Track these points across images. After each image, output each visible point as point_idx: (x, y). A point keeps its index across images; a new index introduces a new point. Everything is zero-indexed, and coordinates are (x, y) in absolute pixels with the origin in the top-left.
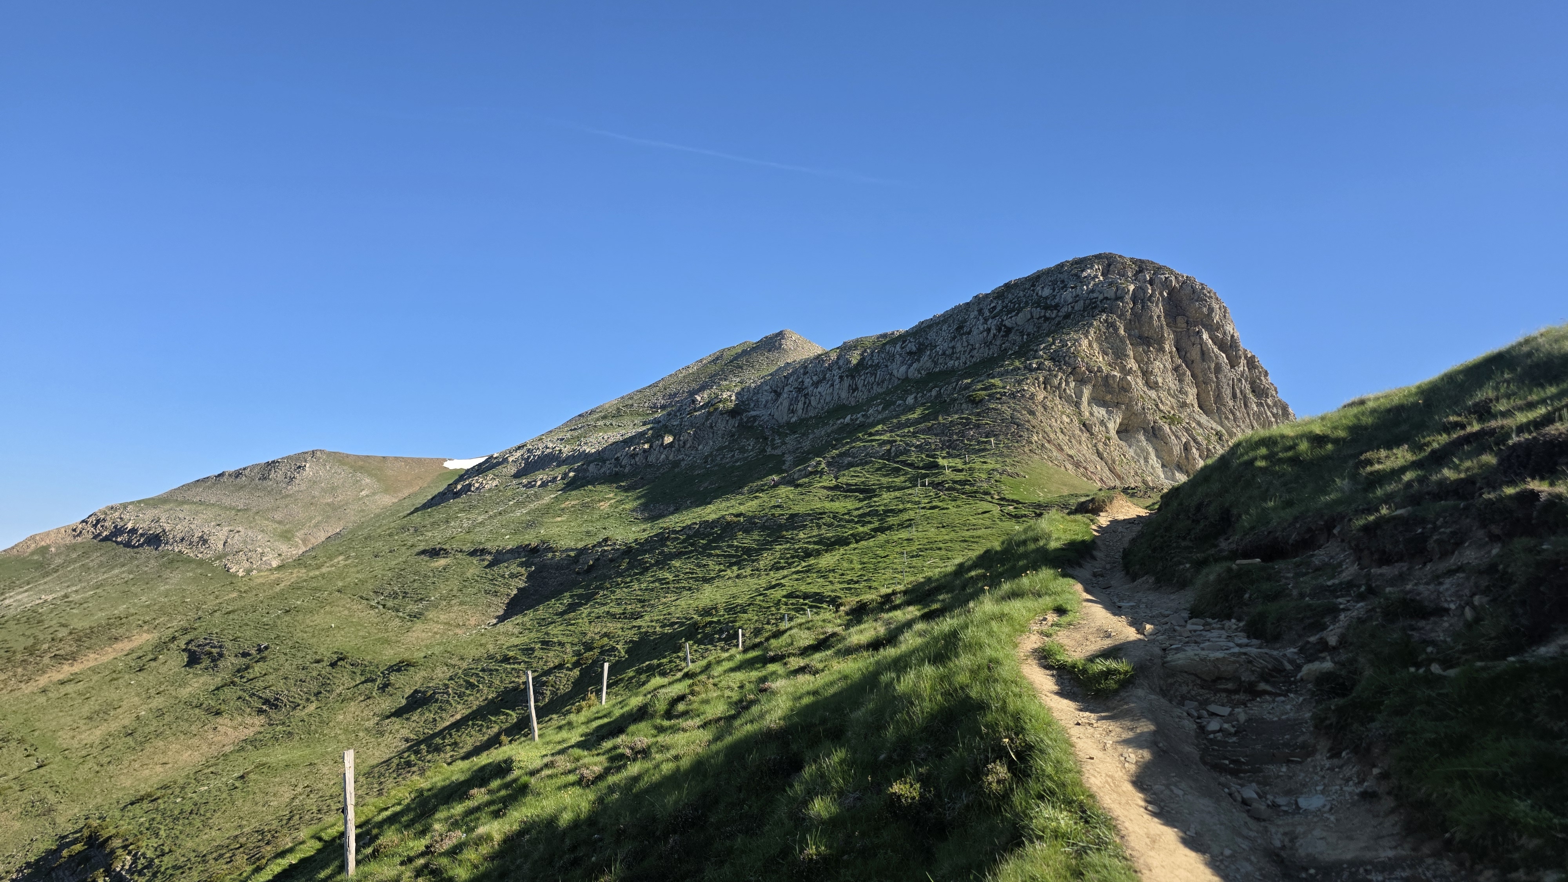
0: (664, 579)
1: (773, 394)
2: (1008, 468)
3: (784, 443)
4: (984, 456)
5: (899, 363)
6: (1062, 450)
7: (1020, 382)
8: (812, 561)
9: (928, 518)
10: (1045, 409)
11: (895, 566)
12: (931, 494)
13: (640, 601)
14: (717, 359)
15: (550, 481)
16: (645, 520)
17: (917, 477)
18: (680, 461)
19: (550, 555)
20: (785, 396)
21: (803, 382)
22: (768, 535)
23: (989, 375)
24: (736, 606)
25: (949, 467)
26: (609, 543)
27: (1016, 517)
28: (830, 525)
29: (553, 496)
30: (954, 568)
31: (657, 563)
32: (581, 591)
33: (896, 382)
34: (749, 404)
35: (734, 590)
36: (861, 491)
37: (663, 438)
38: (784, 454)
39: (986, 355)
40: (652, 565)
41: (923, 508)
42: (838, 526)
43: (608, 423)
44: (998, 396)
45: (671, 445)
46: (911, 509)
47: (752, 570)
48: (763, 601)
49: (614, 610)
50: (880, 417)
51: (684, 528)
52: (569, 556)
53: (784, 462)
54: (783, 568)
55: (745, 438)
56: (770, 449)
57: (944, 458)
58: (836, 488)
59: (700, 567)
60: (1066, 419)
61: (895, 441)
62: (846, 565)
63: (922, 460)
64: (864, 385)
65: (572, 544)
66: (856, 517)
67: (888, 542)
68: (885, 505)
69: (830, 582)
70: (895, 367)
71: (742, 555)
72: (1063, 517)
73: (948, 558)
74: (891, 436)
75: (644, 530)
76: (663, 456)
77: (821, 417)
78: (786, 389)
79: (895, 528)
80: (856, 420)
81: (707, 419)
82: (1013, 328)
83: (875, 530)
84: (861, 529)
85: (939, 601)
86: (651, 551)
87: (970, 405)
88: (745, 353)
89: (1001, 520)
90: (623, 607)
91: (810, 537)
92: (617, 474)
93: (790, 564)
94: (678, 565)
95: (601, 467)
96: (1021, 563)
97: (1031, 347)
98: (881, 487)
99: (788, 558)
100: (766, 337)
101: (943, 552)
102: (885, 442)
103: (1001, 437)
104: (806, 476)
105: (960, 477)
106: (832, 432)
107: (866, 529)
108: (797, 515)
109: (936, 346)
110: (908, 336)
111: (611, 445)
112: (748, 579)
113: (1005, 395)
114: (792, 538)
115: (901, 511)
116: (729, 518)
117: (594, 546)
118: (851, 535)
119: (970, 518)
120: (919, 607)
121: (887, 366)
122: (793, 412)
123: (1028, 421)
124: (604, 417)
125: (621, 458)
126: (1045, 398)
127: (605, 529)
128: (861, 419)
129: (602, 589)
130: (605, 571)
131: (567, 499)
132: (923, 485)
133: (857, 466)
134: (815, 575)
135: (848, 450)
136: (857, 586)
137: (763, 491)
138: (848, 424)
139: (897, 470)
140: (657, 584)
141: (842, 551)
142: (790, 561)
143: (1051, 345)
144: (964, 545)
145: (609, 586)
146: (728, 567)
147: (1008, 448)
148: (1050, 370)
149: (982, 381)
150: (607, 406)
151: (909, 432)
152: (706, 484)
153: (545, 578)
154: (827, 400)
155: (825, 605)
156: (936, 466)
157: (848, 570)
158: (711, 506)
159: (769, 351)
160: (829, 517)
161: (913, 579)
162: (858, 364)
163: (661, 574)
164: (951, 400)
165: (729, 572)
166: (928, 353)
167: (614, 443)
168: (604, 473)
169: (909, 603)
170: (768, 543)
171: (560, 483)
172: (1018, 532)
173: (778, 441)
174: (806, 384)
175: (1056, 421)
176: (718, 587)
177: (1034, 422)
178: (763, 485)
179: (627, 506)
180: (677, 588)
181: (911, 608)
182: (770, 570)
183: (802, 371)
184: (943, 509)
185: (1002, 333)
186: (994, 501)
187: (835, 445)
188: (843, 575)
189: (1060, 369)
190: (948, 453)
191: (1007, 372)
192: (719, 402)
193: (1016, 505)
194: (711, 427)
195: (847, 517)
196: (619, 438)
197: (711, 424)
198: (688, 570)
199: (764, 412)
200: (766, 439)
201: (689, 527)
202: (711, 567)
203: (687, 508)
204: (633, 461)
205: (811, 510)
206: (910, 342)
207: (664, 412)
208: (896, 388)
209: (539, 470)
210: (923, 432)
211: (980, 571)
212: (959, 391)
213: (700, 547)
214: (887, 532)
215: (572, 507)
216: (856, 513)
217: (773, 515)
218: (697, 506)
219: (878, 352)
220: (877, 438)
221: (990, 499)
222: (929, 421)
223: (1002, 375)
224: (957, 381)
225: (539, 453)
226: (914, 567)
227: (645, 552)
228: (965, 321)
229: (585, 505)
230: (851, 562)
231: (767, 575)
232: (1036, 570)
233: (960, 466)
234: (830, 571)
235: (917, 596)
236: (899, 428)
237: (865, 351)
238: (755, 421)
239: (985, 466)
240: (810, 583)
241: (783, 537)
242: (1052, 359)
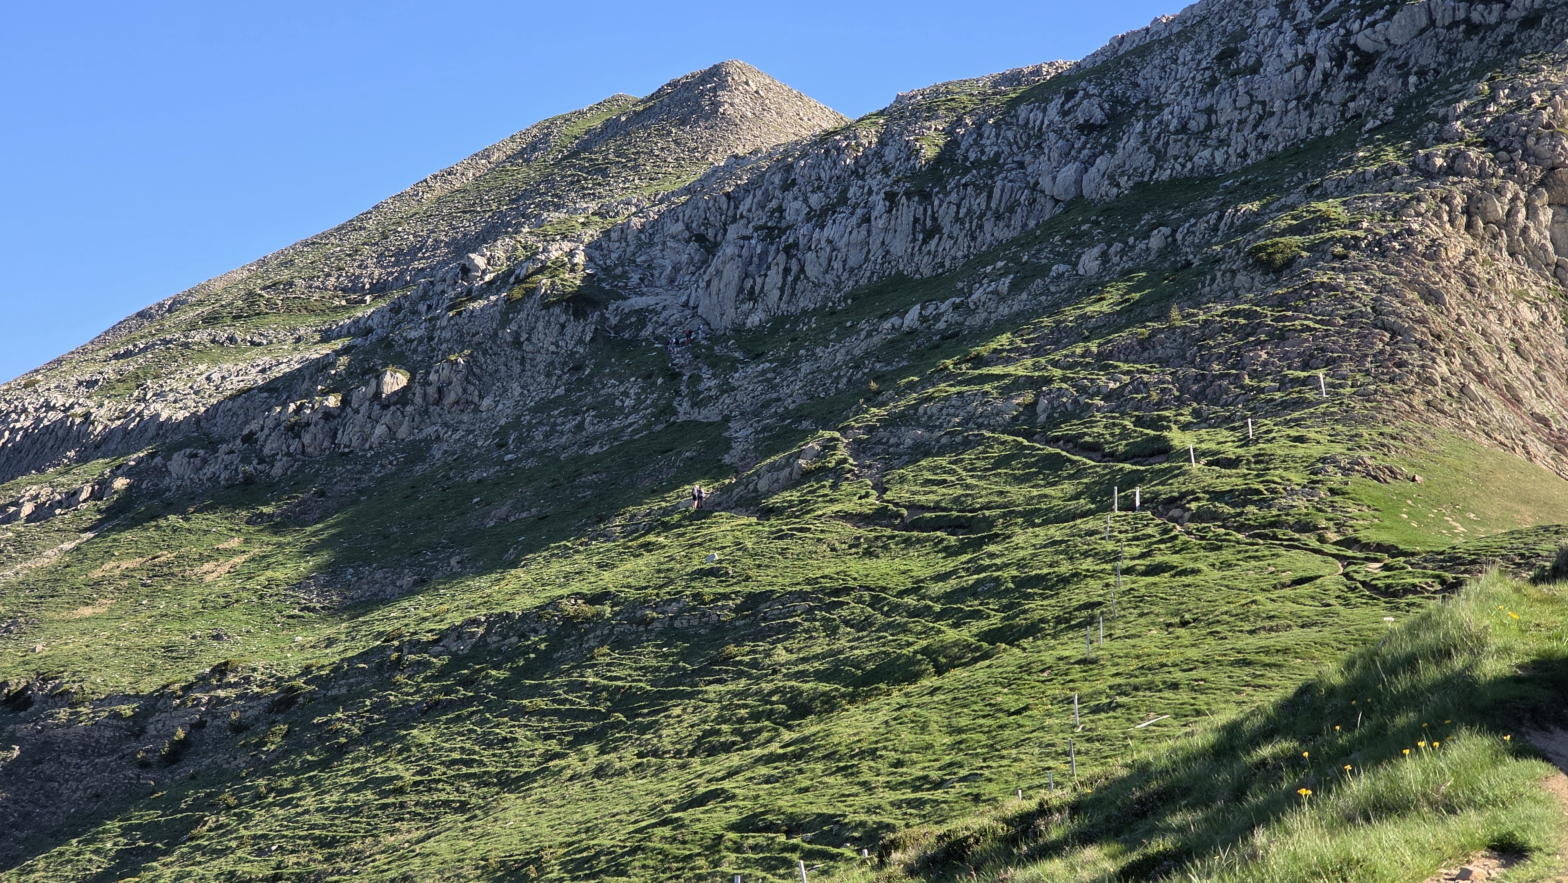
0: (391, 779)
1: (694, 245)
2: (1365, 454)
3: (727, 388)
4: (1298, 422)
5: (1055, 155)
6: (1516, 401)
7: (1397, 210)
8: (811, 727)
9: (1141, 599)
10: (1470, 286)
11: (1047, 738)
12: (1149, 531)
13: (322, 843)
14: (533, 147)
15: (60, 504)
16: (333, 613)
17: (1111, 483)
18: (429, 442)
19: (63, 714)
20: (729, 250)
21: (781, 210)
22: (684, 656)
23: (1310, 190)
24: (597, 855)
25: (1200, 454)
26: (231, 678)
27: (1390, 593)
28: (864, 624)
29: (68, 546)
30: (1211, 738)
31: (369, 735)
32: (152, 815)
33: (1049, 211)
34: (624, 275)
35: (590, 810)
36: (952, 527)
37: (379, 377)
38: (727, 419)
39: (1302, 133)
40: (354, 742)
41: (1128, 571)
42: (884, 627)
43: (223, 336)
44: (1339, 249)
45: (402, 396)
46: (1093, 575)
47: (640, 755)
48: (674, 839)
49: (247, 867)
50: (1004, 310)
51: (443, 635)
52: (117, 716)
53: (727, 444)
54: (727, 748)
55: (612, 375)
56: (686, 405)
57: (1185, 427)
58: (880, 517)
59: (490, 745)
60: (1529, 315)
61: (1049, 381)
62: (907, 736)
63: (1125, 434)
64: (957, 219)
65: (125, 683)
66: (937, 600)
67: (1026, 668)
68: (1020, 564)
69: (864, 784)
70: (1044, 167)
71: (610, 711)
72: (1517, 590)
73: (1198, 713)
74: (1036, 367)
75: (330, 642)
76: (380, 430)
77: (833, 313)
78: (733, 232)
79: (1049, 628)
80: (937, 318)
81: (505, 322)
82: (1378, 54)
83: (992, 636)
84: (951, 635)
85: (1168, 829)
86: (347, 701)
87: (1258, 276)
88: (611, 128)
89: (1347, 604)
90: (274, 861)
91: (804, 660)
92: (249, 480)
93: (747, 737)
94: (427, 739)
95: (205, 461)
96: (1400, 721)
97: (1431, 110)
98: (1009, 513)
99: (741, 721)
100: (673, 84)
101: (1184, 696)
102: (1018, 384)
103: (1346, 368)
104: (792, 484)
105: (1230, 480)
106: (867, 354)
107: (966, 634)
108: (766, 596)
109: (1160, 108)
110: (1082, 77)
111: (232, 398)
112: (630, 780)
113: (1356, 247)
114: (754, 664)
115: (1065, 581)
116: (568, 606)
117: (188, 688)
118: (924, 651)
119: (1260, 597)
120: (1115, 847)
121: (1021, 165)
122: (752, 296)
123: (1423, 321)
124: (212, 320)
125: (262, 436)
126: (1470, 253)
127: (217, 637)
128: (950, 316)
129: (214, 808)
130: (220, 758)
131: (108, 554)
132: (1128, 505)
133: (941, 453)
134: (820, 767)
135: (915, 407)
136: (939, 794)
137: (667, 527)
138: (912, 333)
139: (1054, 464)
140: (369, 795)
141: (897, 697)
142: (749, 726)
143: (1485, 104)
144: (1243, 673)
145: (232, 801)
146: (571, 745)
147: (1367, 397)
148: (1482, 174)
149: (1293, 207)
150: (218, 287)
151: (1086, 353)
152: (505, 509)
153: (51, 779)
154: (851, 263)
155: (848, 851)
156: (1164, 450)
157: (914, 749)
158: (519, 572)
159: (683, 122)
160: (860, 601)
161: (1098, 770)
162: (939, 160)
163: (379, 767)
164: (1205, 261)
165: (573, 759)
166: (1139, 126)
167: (241, 392)
168: (214, 478)
169: (1085, 838)
170: (683, 677)
171: (88, 511)
172: (1392, 632)
173: (709, 383)
174: (790, 216)
175: (1501, 319)
176: (542, 801)
177: (1439, 323)
178: (666, 512)
179: (279, 574)
180: (426, 805)
181: (1091, 852)
182: (692, 754)
183: (777, 179)
184: (1184, 573)
185: (1347, 70)
186: (1328, 548)
187: (878, 393)
188: (899, 764)
189: (1512, 171)
190: (1196, 413)
191: (1363, 181)
192: (540, 271)
193: (1388, 560)
194: (517, 343)
195: (910, 601)
196: (254, 378)
197: (516, 335)
198: (456, 755)
199: (667, 298)
200: (674, 376)
201: (457, 632)
202: (524, 745)
203: (452, 577)
204: (294, 445)
205: (808, 582)
206: (1087, 95)
207: (382, 304)
208: (1049, 227)
209: (26, 471)
210: (1127, 353)
211: (1285, 745)
212: (1228, 236)
213: (489, 689)
214: (1025, 643)
215: (123, 576)
216: (938, 588)
217: (697, 596)
218: (480, 572)
219: (997, 125)
220: (998, 370)
221: (1315, 544)
222: (1142, 323)
223: (1349, 188)
224: (1222, 207)
225: (25, 422)
226: (1101, 739)
227: (335, 703)
228: (1244, 35)
229: (155, 571)
230: (924, 728)
231: (683, 767)
232: (1441, 740)
233: (1231, 451)
234: (862, 754)
235: (1108, 819)
236: (1058, 344)
237: (959, 122)
238: (642, 323)
239: (1300, 450)
240: (806, 790)
241: (727, 659)
242: (1489, 143)
